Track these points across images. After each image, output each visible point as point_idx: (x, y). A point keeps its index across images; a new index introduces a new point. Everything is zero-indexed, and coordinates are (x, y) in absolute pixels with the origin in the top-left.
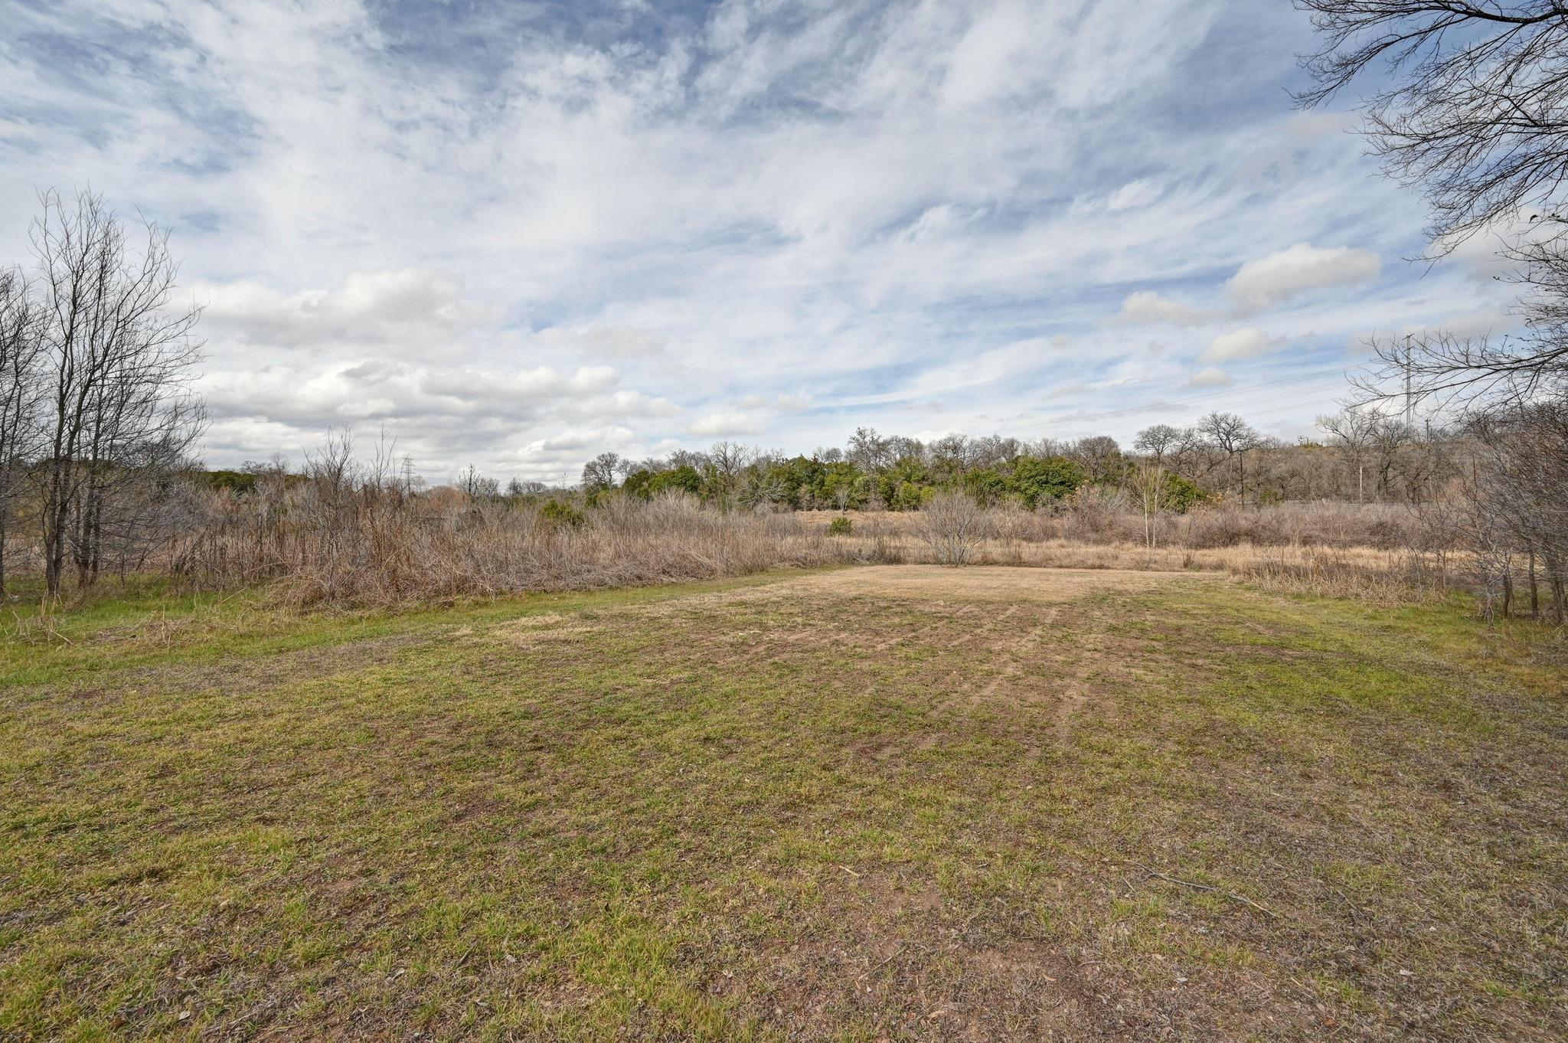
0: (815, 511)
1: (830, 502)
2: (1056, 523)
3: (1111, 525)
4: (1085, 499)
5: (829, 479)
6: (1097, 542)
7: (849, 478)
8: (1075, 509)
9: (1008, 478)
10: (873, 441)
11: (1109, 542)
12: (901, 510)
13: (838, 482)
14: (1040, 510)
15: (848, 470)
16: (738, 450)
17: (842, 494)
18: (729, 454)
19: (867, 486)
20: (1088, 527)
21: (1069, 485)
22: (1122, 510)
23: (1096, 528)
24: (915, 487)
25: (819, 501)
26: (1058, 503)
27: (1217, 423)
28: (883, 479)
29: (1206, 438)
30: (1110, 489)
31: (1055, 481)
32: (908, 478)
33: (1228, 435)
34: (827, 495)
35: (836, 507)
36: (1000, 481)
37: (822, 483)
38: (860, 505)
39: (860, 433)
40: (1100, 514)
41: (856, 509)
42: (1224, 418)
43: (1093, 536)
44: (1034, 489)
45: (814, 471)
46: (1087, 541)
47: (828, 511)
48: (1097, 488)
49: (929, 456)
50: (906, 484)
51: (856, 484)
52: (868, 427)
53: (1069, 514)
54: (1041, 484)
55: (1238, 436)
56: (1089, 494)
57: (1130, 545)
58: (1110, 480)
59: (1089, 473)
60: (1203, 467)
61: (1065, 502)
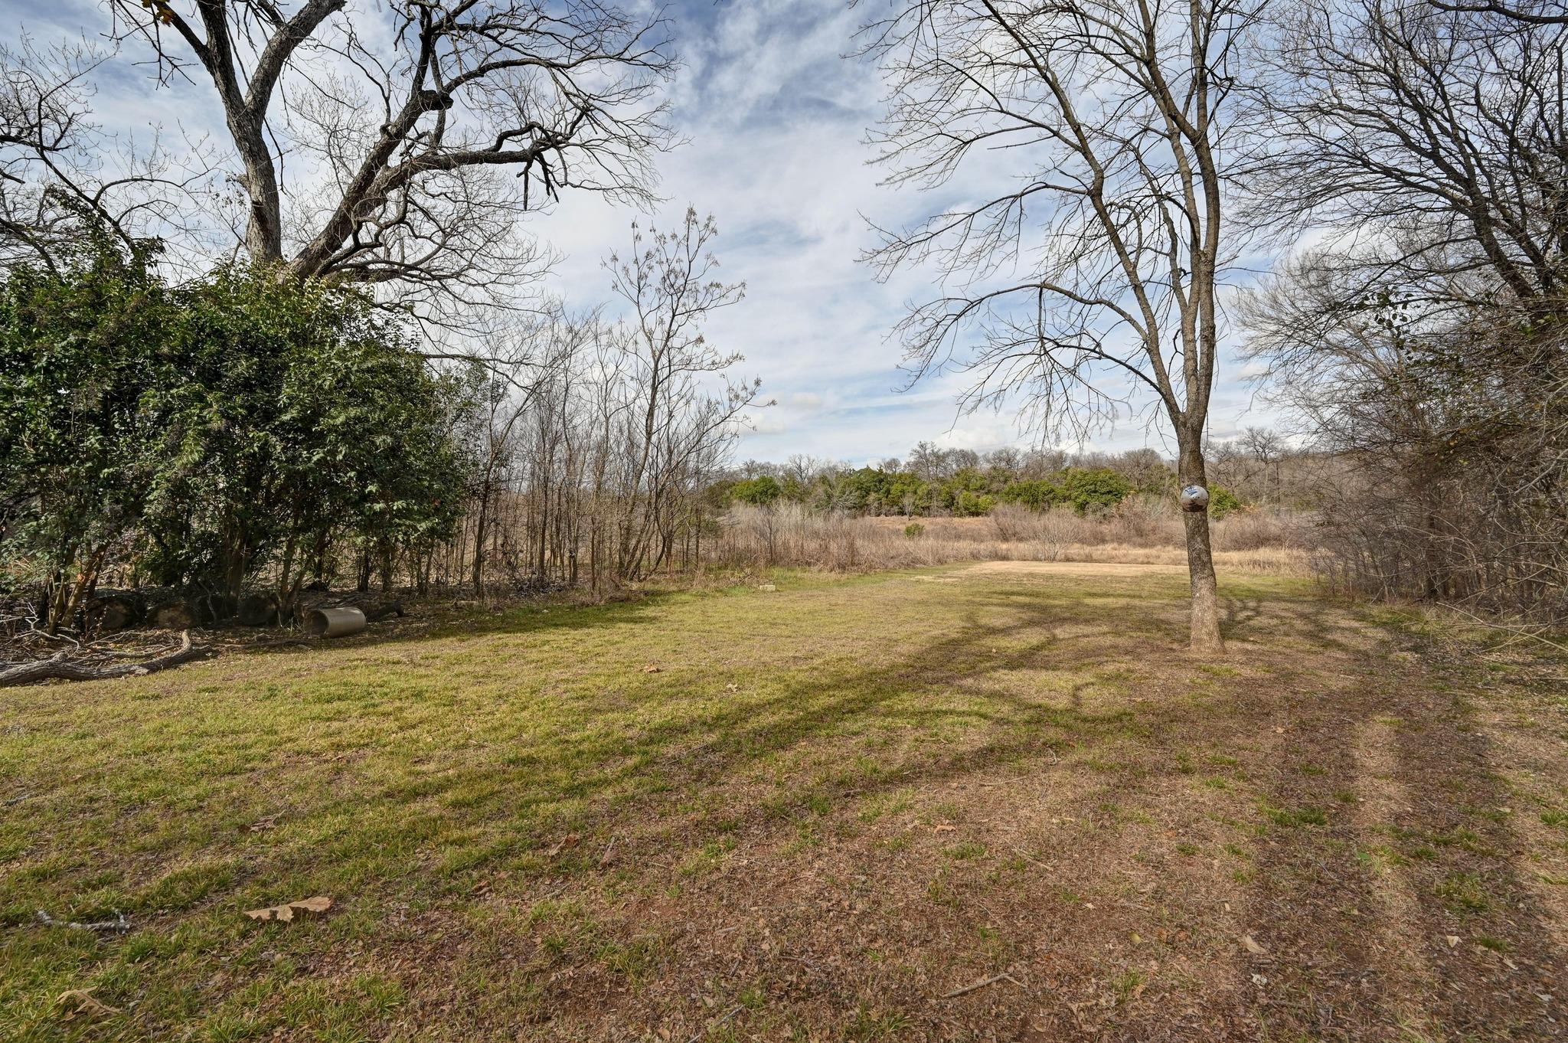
0: (882, 517)
1: (896, 509)
2: (1105, 528)
3: (1154, 530)
4: (1131, 508)
5: (895, 489)
6: (1141, 546)
7: (912, 488)
8: (1121, 516)
9: (1060, 488)
10: (934, 454)
11: (1153, 545)
12: (961, 516)
13: (903, 491)
14: (1090, 517)
15: (911, 479)
16: (811, 462)
17: (907, 501)
18: (803, 465)
19: (929, 495)
20: (1133, 532)
21: (1116, 494)
22: (1164, 517)
23: (1140, 533)
24: (973, 495)
25: (887, 508)
26: (1106, 510)
27: (1254, 438)
28: (945, 488)
29: (1243, 450)
30: (1153, 498)
31: (1103, 490)
32: (966, 487)
33: (1263, 448)
34: (894, 503)
35: (902, 513)
36: (1052, 491)
37: (888, 492)
38: (924, 511)
39: (922, 446)
40: (1144, 520)
41: (920, 515)
42: (1261, 432)
43: (1139, 540)
44: (1083, 497)
45: (881, 481)
46: (1135, 545)
47: (894, 517)
48: (1141, 498)
49: (985, 467)
50: (965, 493)
51: (919, 492)
52: (928, 440)
53: (1116, 521)
54: (1090, 493)
55: (1273, 449)
56: (1132, 503)
57: (1170, 548)
58: (1154, 490)
59: (1134, 484)
60: (1240, 478)
61: (1112, 509)
